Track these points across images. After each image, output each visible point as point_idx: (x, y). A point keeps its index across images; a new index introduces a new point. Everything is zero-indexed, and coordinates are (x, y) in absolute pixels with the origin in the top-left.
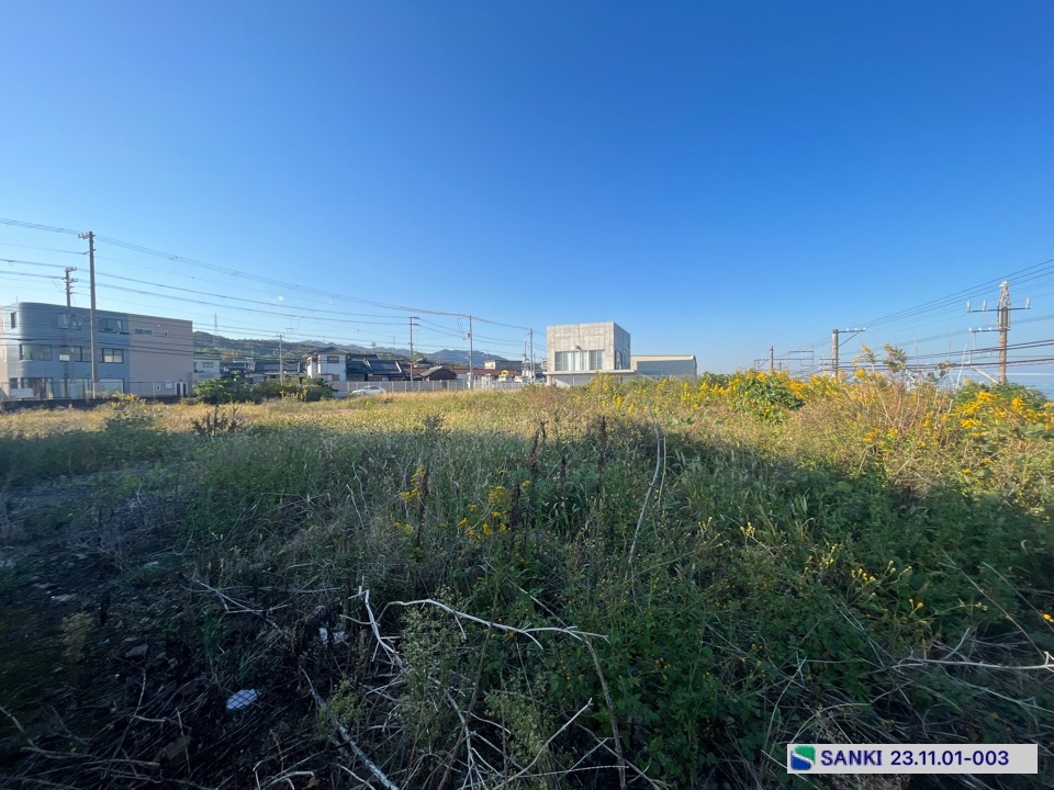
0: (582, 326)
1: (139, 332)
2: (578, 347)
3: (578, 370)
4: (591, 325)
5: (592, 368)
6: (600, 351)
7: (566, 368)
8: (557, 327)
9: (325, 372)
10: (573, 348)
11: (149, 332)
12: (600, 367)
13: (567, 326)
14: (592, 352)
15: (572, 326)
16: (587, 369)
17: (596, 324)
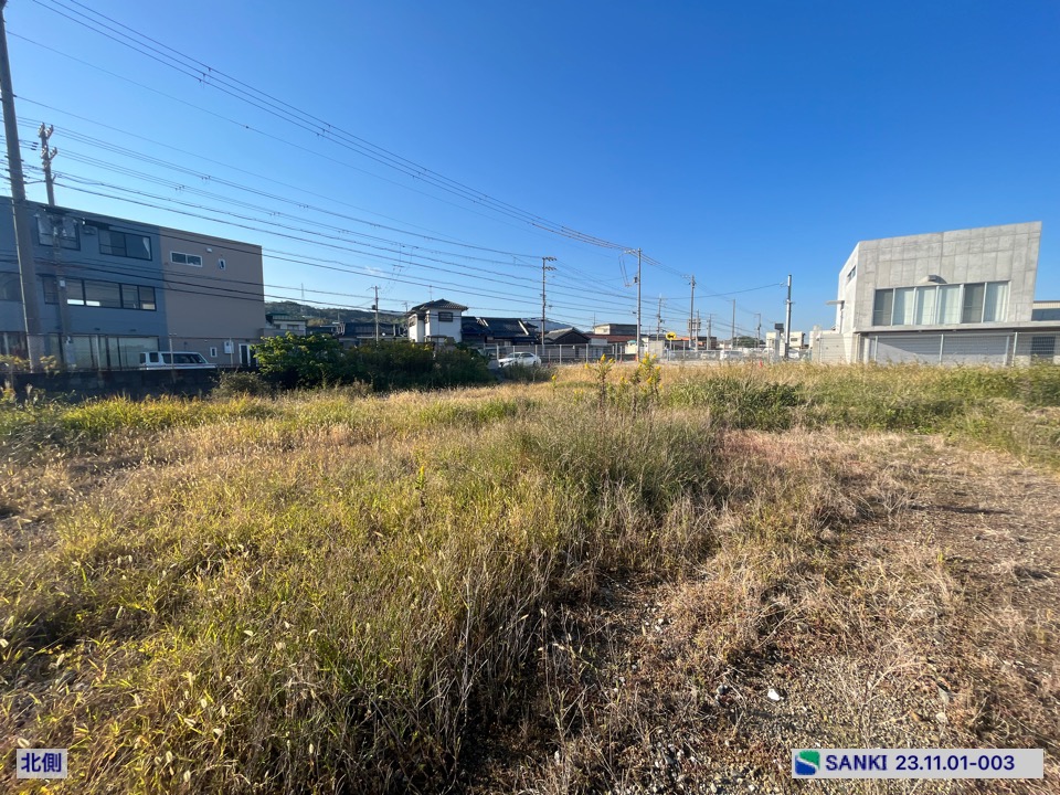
0: (948, 235)
1: (179, 258)
2: (937, 279)
3: (929, 321)
4: (975, 232)
5: (965, 319)
6: (993, 284)
7: (899, 319)
8: (884, 242)
9: (434, 334)
10: (924, 281)
11: (195, 260)
12: (990, 316)
13: (909, 239)
14: (970, 288)
15: (922, 238)
16: (954, 320)
17: (988, 231)
